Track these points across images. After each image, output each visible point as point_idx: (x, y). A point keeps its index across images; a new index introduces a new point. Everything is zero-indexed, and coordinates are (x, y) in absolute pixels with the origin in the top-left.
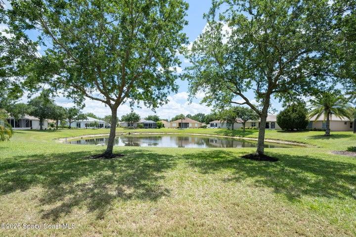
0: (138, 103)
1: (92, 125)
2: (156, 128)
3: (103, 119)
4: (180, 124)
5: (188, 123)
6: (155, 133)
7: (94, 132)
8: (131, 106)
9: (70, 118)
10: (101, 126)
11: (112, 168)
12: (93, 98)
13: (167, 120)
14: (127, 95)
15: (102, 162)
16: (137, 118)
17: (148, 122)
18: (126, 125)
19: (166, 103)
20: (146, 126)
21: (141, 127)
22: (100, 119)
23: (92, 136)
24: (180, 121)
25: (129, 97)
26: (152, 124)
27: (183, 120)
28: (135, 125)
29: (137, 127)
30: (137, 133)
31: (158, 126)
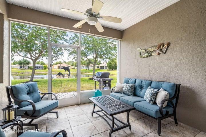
2: (43, 69)
4: (59, 67)
16: (28, 63)
17: (37, 65)
18: (18, 67)
21: (31, 69)
24: (59, 65)
26: (39, 67)
27: (61, 64)
28: (27, 67)
29: (28, 69)
30: (28, 72)
31: (44, 68)
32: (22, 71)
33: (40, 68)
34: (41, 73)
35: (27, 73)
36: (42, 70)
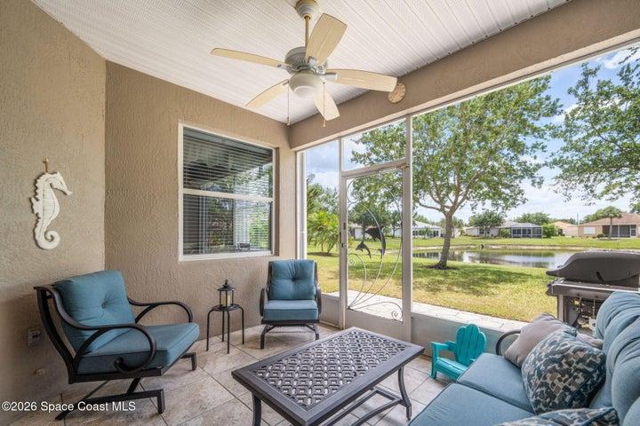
0: (484, 204)
1: (421, 233)
2: (540, 237)
3: (437, 224)
4: (606, 229)
5: (634, 226)
6: (537, 248)
7: (424, 243)
8: (472, 209)
9: (394, 224)
10: (435, 234)
11: (446, 276)
12: (426, 206)
13: (572, 222)
14: (466, 197)
15: (435, 271)
16: (497, 221)
17: (521, 225)
18: (476, 232)
19: (524, 202)
20: (516, 233)
21: (506, 236)
22: (433, 224)
23: (421, 248)
24: (607, 222)
25: (468, 199)
26: (529, 230)
27: (615, 220)
28: (494, 232)
29: (498, 235)
30: (497, 245)
31: (545, 233)
32: (483, 241)
33: (532, 235)
34: (532, 247)
35: (494, 247)
36: (539, 240)
